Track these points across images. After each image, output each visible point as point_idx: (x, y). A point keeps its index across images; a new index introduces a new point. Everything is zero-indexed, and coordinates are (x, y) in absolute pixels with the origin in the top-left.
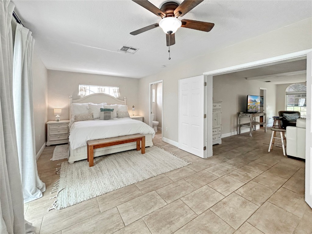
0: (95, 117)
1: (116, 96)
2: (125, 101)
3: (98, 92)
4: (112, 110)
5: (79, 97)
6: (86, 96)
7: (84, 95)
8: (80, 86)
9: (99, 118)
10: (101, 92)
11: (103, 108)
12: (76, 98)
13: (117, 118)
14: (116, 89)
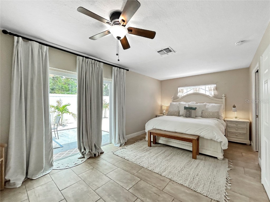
0: (181, 114)
1: (211, 94)
2: (224, 100)
3: (193, 92)
4: (195, 109)
5: (178, 98)
6: (182, 96)
7: (181, 95)
8: (179, 89)
9: (182, 116)
10: (195, 92)
11: (187, 106)
12: (176, 99)
13: (200, 117)
14: (213, 86)
